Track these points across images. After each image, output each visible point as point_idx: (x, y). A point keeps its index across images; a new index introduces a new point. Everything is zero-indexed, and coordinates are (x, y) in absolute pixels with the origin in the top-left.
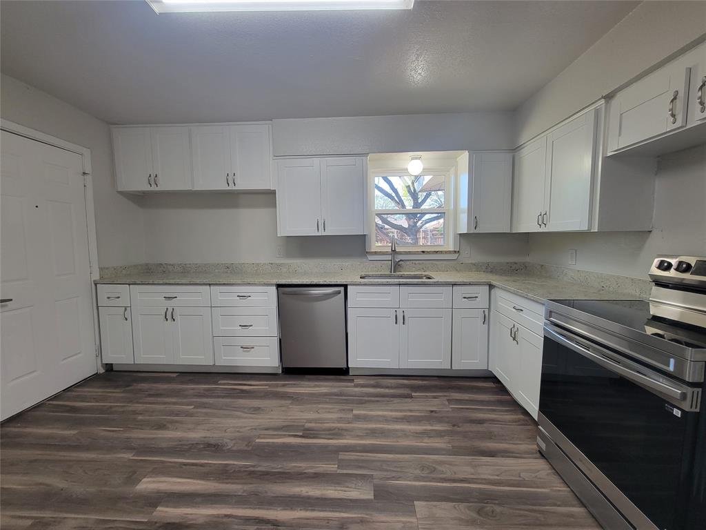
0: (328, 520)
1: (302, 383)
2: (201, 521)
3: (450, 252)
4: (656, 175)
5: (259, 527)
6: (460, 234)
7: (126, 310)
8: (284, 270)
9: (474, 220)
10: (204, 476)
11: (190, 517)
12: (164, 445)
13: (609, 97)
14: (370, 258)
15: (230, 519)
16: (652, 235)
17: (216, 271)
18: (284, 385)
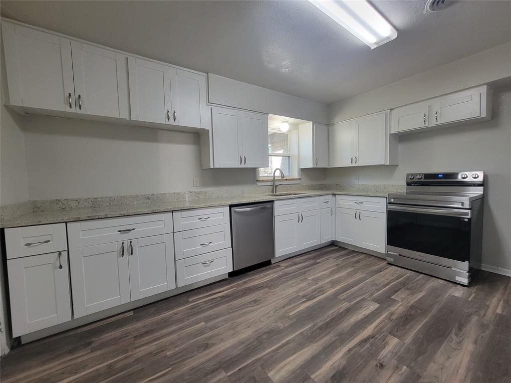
0: (382, 321)
1: (253, 277)
2: (343, 362)
3: (297, 179)
4: (399, 142)
5: (370, 342)
6: (301, 169)
7: (60, 254)
8: (202, 197)
9: (316, 160)
10: (300, 346)
11: (336, 365)
12: (236, 352)
13: (391, 110)
14: (259, 184)
15: (353, 350)
16: (398, 167)
17: (135, 203)
18: (245, 283)
